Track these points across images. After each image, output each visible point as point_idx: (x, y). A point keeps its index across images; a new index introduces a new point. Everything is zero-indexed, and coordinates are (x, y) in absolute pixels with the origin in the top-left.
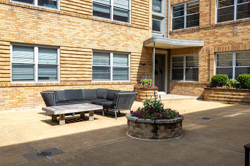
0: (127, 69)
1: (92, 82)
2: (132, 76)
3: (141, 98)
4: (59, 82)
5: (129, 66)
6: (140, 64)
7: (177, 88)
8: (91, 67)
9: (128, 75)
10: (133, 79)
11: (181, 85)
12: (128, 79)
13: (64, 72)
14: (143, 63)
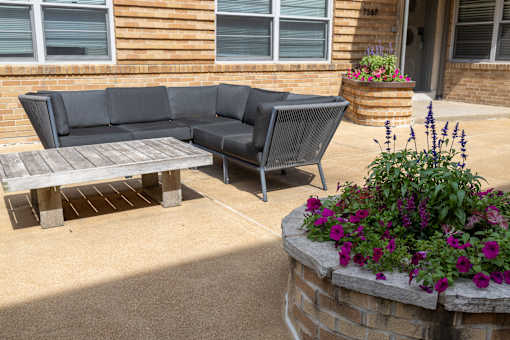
0: (322, 26)
1: (217, 62)
2: (337, 47)
3: (362, 111)
4: (113, 63)
5: (330, 18)
6: (364, 11)
7: (467, 82)
8: (213, 16)
9: (324, 45)
10: (340, 55)
11: (482, 73)
12: (324, 56)
13: (126, 33)
14: (372, 7)
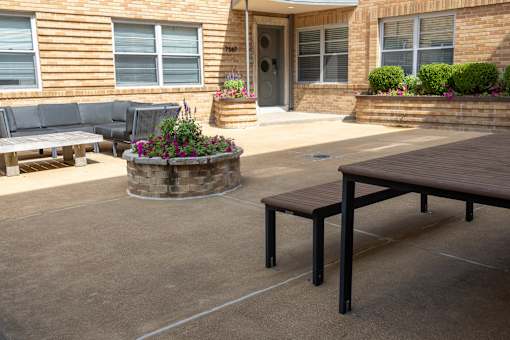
0: (195, 60)
1: (116, 88)
2: (207, 75)
3: (223, 119)
4: (40, 90)
5: (201, 54)
6: (226, 48)
7: (308, 98)
8: (112, 56)
9: (198, 73)
10: (210, 80)
11: (315, 90)
12: (199, 81)
13: (49, 69)
14: (232, 46)
